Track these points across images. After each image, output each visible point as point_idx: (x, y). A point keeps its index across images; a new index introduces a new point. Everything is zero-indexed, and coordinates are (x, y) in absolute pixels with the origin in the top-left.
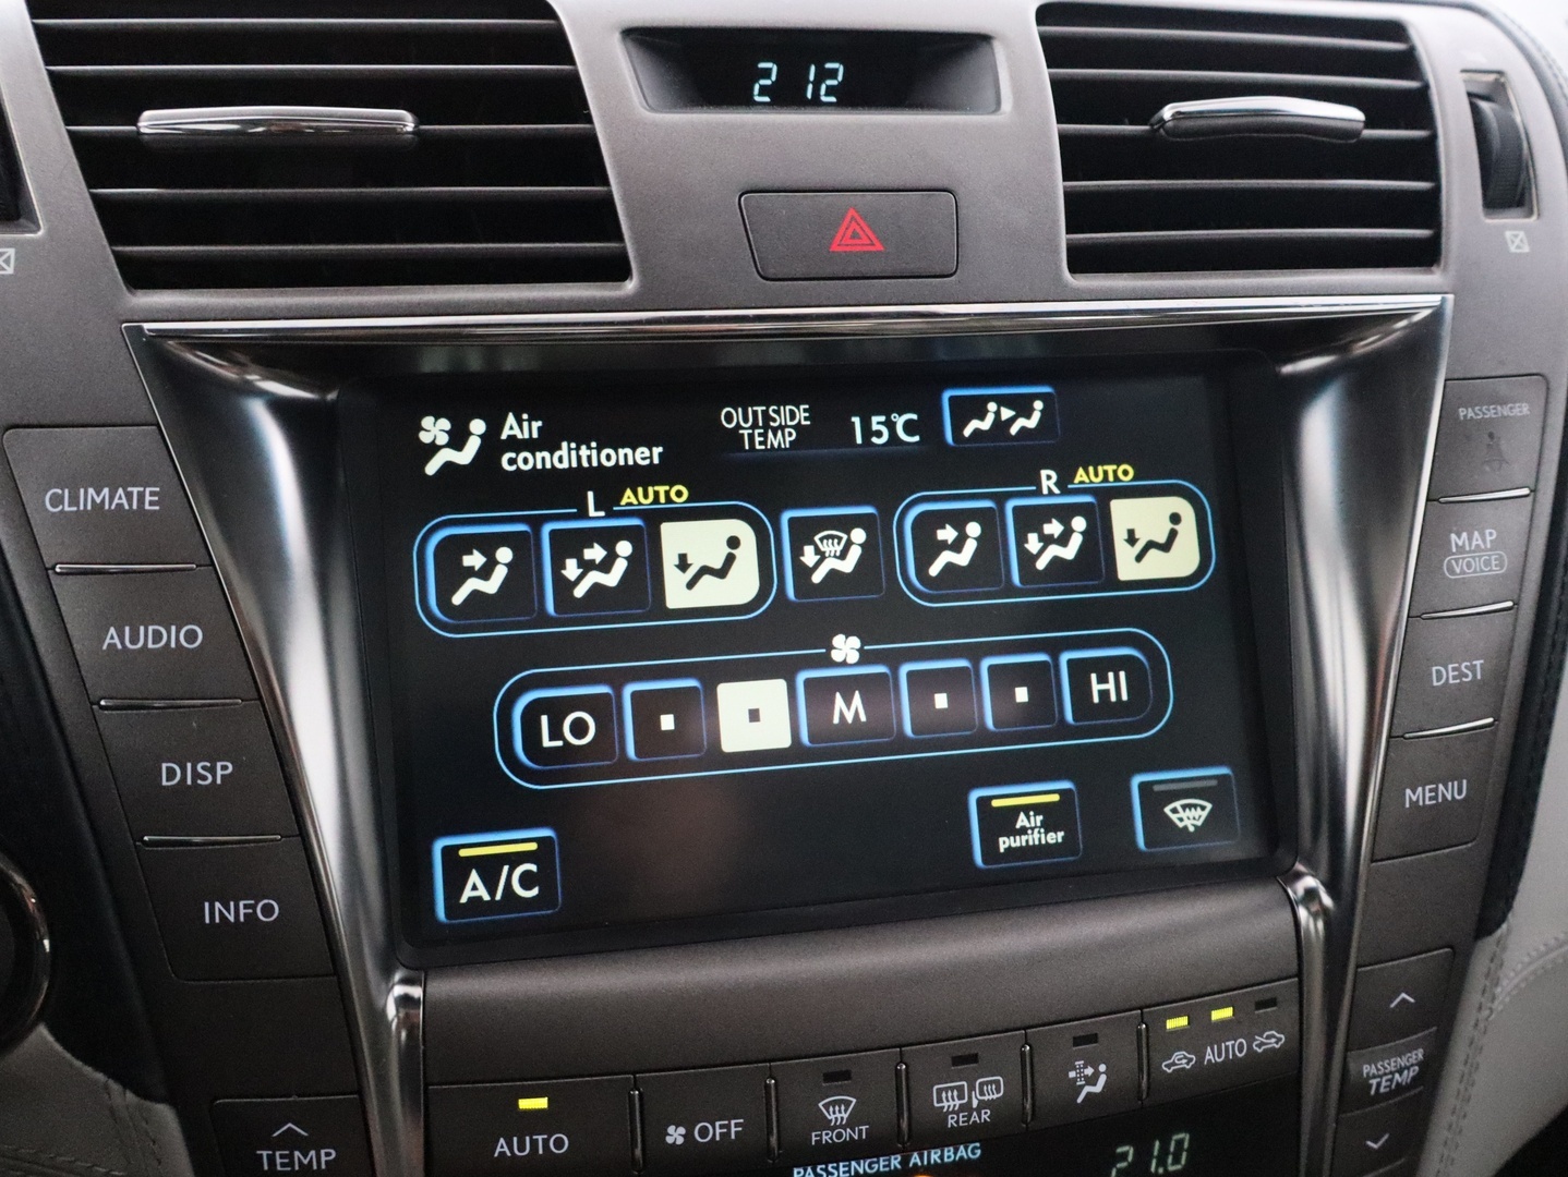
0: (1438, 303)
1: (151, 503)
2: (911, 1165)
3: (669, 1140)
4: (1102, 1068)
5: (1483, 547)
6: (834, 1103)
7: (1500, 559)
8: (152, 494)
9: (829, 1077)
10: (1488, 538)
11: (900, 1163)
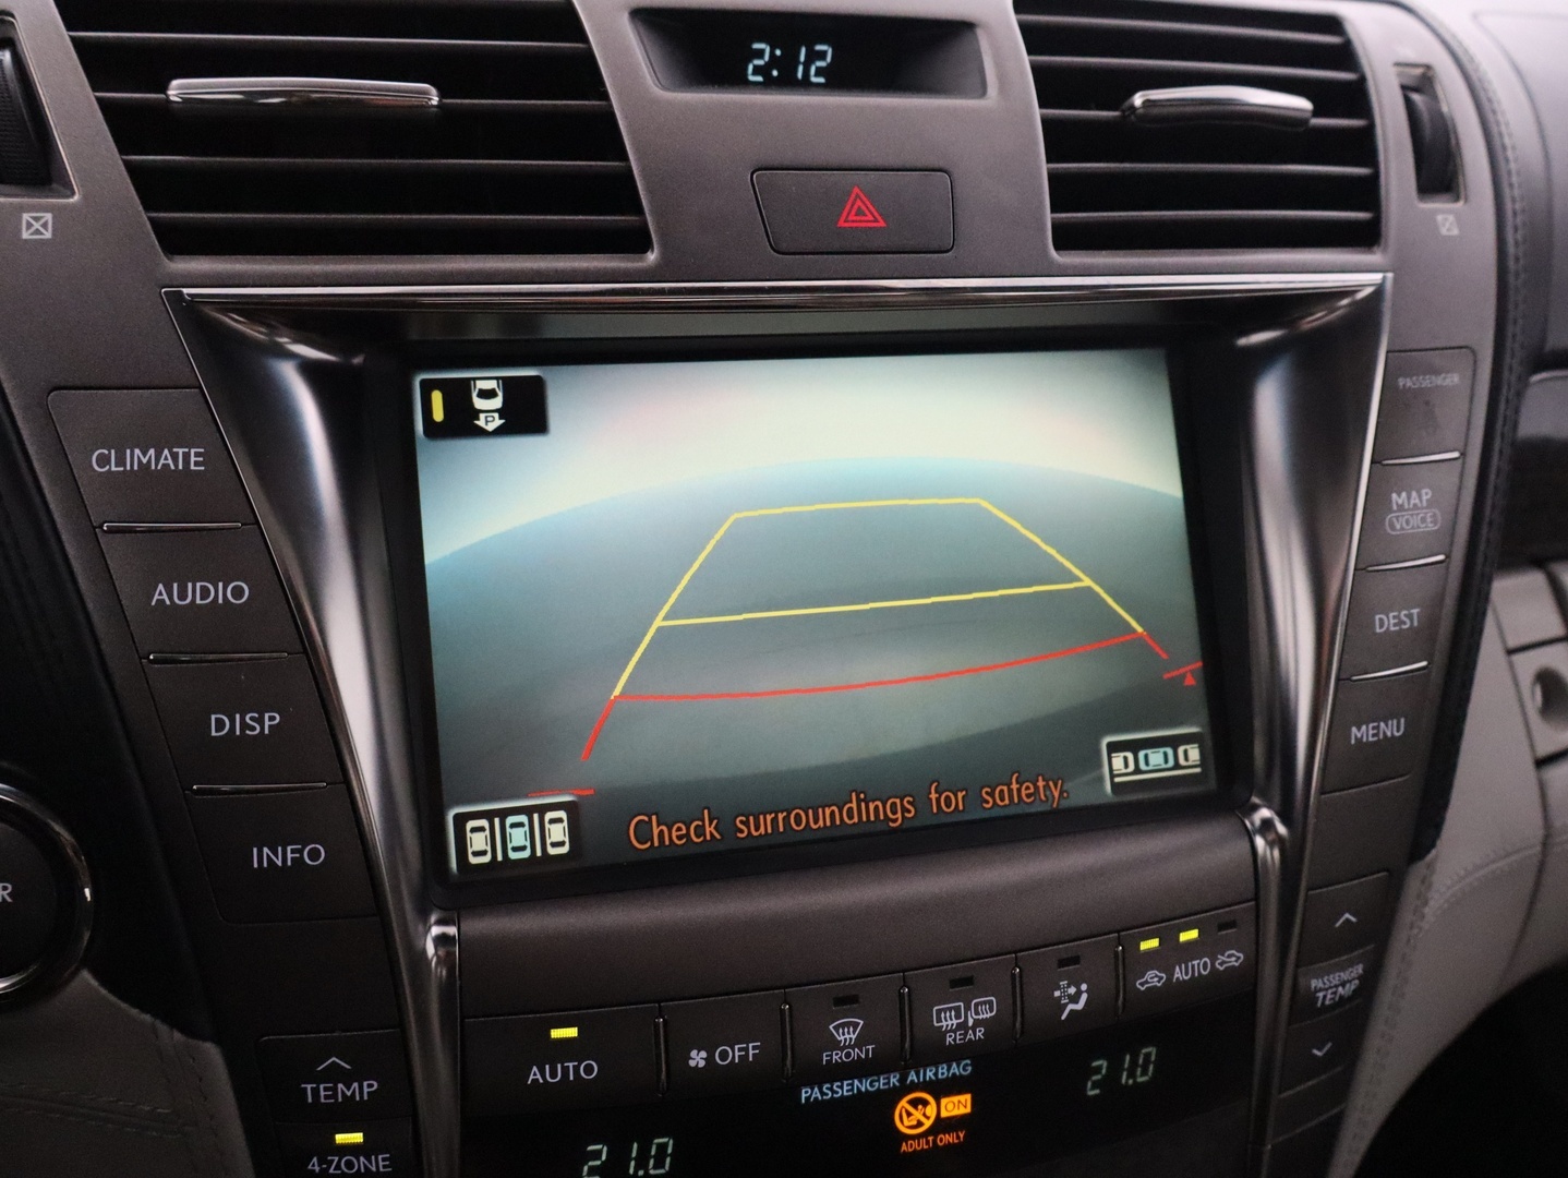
0: (1379, 282)
1: (196, 464)
2: (908, 1082)
3: (692, 1063)
4: (1084, 987)
5: (1419, 505)
6: (843, 1025)
7: (1434, 515)
8: (197, 455)
9: (840, 1001)
10: (1425, 498)
11: (898, 1081)
